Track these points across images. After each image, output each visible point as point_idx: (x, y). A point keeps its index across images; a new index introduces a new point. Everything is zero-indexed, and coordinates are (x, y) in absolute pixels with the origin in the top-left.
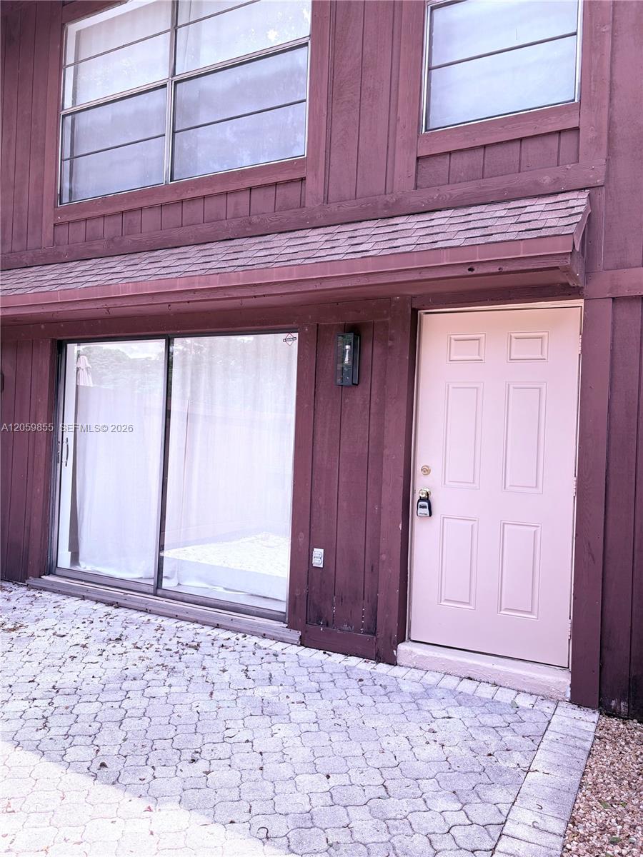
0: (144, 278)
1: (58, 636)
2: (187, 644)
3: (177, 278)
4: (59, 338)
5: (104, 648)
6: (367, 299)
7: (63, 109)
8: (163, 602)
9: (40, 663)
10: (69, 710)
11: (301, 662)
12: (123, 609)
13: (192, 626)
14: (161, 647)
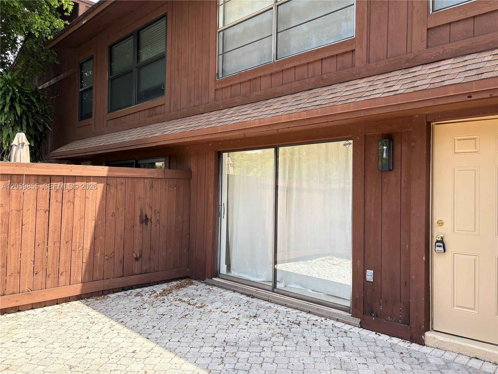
0: (264, 116)
1: (223, 312)
2: (293, 322)
3: (282, 115)
4: (219, 150)
5: (248, 321)
6: (397, 118)
7: (218, 29)
8: (278, 296)
9: (216, 327)
10: (234, 355)
11: (362, 338)
12: (255, 299)
13: (295, 311)
14: (279, 322)
